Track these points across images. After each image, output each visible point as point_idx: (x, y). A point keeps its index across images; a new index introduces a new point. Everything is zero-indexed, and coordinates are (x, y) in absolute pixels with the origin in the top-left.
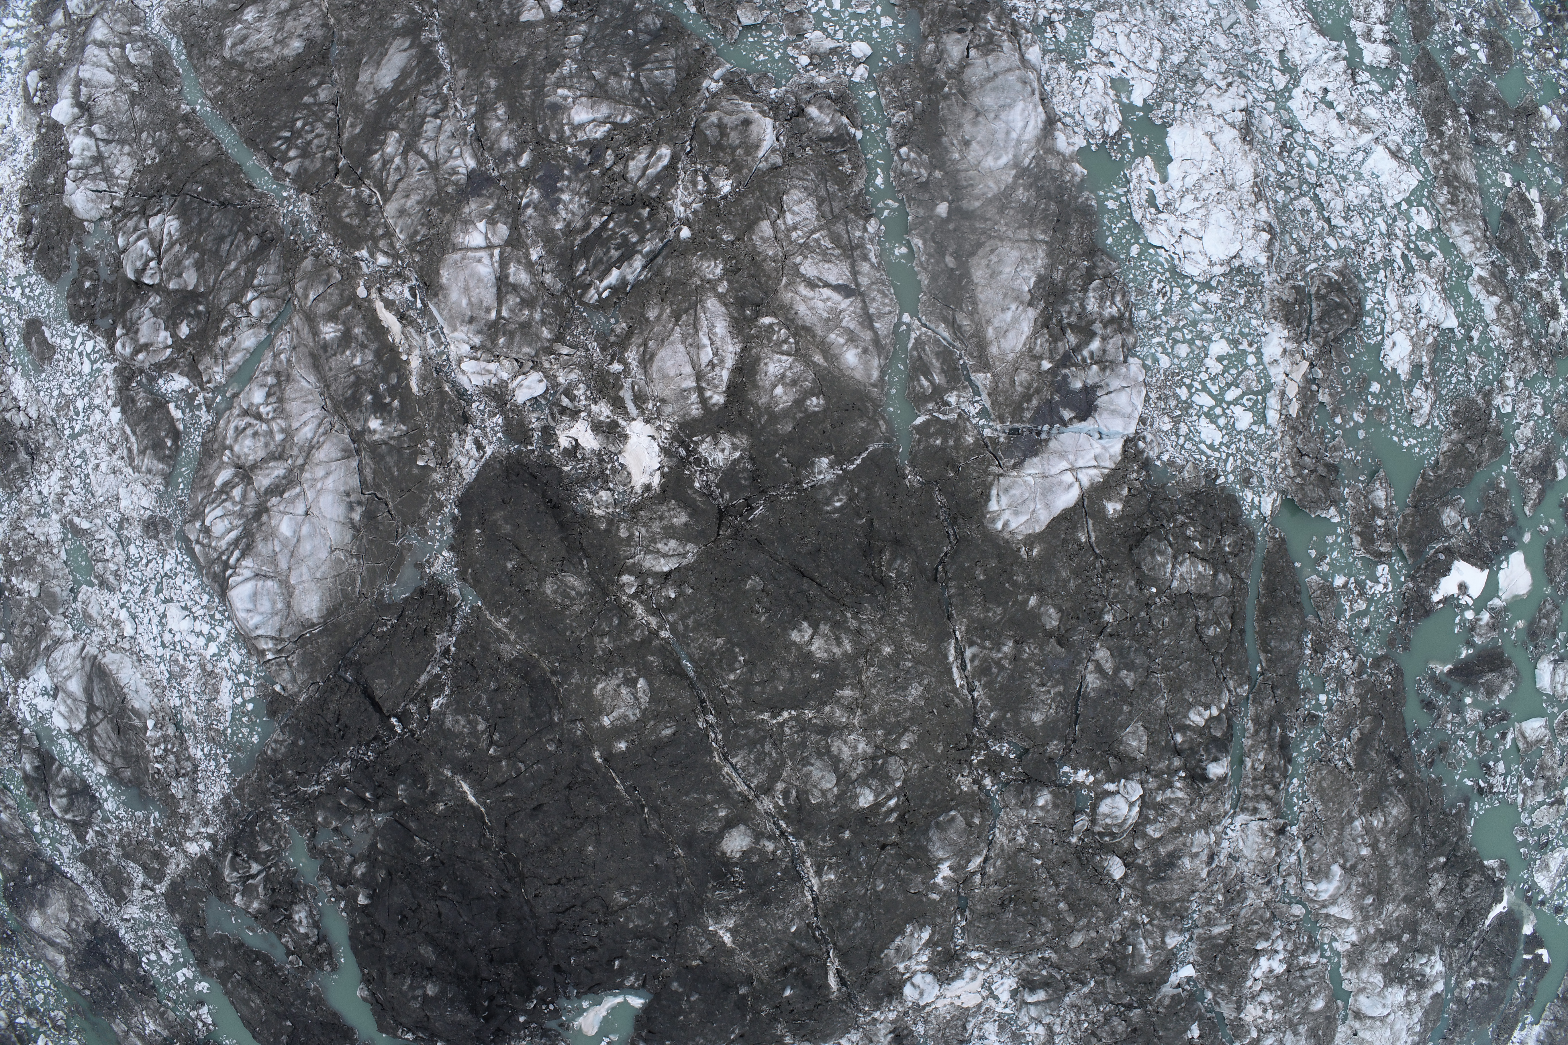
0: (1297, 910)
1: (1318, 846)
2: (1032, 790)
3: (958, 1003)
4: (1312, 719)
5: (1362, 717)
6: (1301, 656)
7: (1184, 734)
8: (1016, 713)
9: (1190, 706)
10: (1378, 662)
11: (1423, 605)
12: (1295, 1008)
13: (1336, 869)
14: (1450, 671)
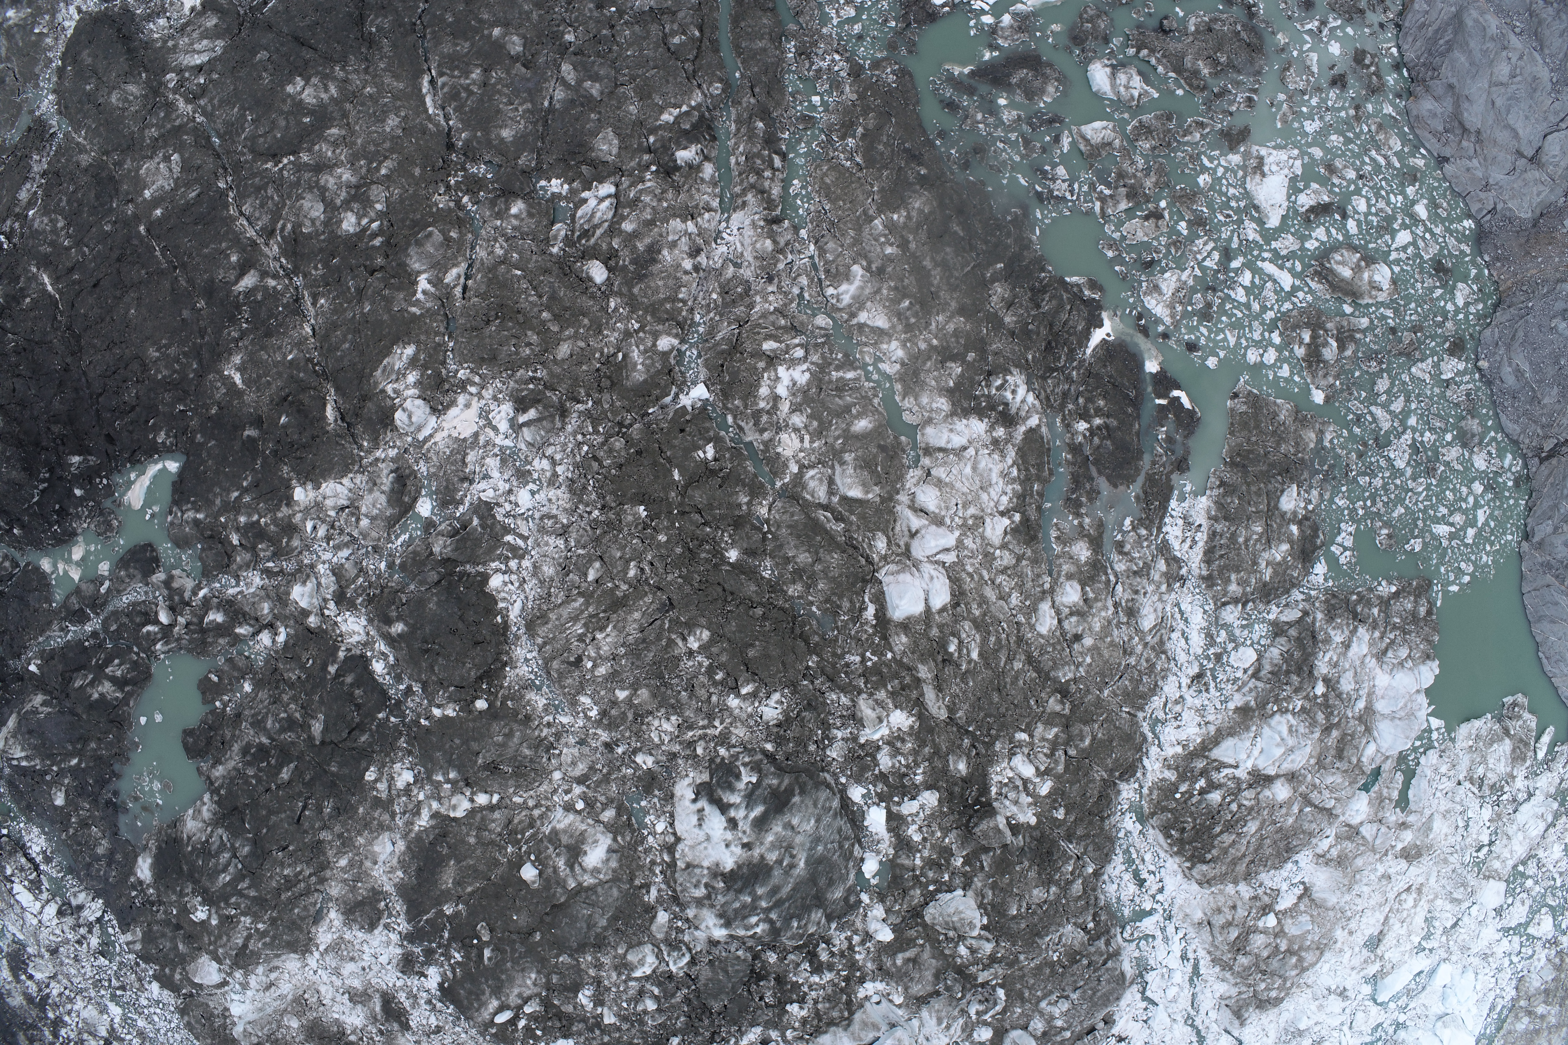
0: (822, 320)
1: (831, 245)
2: (506, 201)
3: (455, 434)
4: (808, 121)
5: (865, 114)
6: (781, 60)
7: (656, 134)
8: (486, 131)
9: (662, 110)
10: (876, 64)
11: (923, 8)
12: (835, 431)
13: (857, 270)
14: (972, 72)
